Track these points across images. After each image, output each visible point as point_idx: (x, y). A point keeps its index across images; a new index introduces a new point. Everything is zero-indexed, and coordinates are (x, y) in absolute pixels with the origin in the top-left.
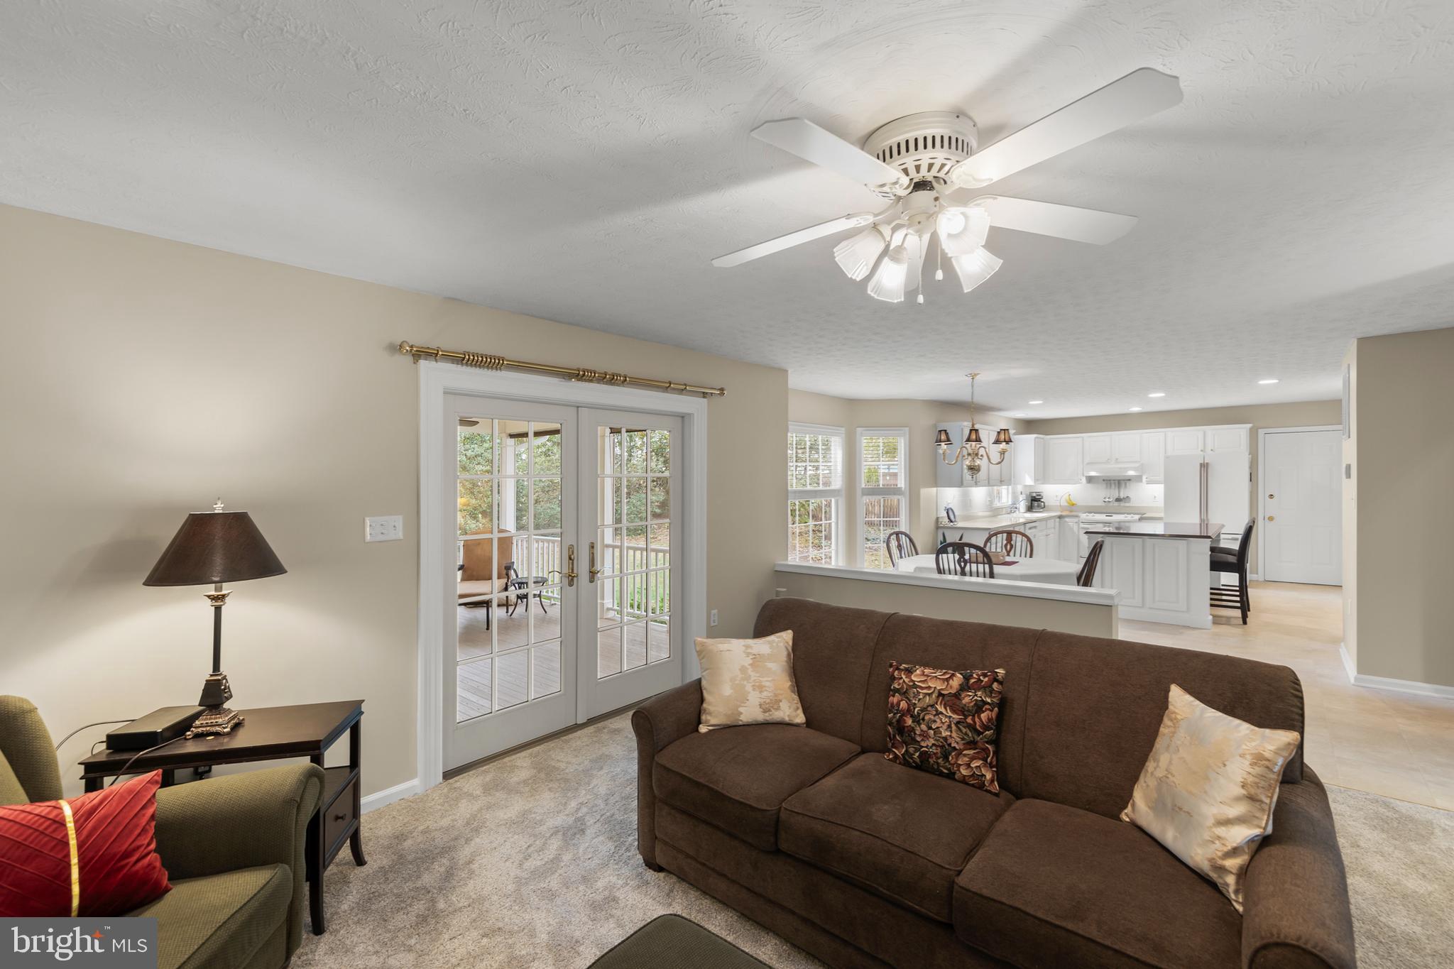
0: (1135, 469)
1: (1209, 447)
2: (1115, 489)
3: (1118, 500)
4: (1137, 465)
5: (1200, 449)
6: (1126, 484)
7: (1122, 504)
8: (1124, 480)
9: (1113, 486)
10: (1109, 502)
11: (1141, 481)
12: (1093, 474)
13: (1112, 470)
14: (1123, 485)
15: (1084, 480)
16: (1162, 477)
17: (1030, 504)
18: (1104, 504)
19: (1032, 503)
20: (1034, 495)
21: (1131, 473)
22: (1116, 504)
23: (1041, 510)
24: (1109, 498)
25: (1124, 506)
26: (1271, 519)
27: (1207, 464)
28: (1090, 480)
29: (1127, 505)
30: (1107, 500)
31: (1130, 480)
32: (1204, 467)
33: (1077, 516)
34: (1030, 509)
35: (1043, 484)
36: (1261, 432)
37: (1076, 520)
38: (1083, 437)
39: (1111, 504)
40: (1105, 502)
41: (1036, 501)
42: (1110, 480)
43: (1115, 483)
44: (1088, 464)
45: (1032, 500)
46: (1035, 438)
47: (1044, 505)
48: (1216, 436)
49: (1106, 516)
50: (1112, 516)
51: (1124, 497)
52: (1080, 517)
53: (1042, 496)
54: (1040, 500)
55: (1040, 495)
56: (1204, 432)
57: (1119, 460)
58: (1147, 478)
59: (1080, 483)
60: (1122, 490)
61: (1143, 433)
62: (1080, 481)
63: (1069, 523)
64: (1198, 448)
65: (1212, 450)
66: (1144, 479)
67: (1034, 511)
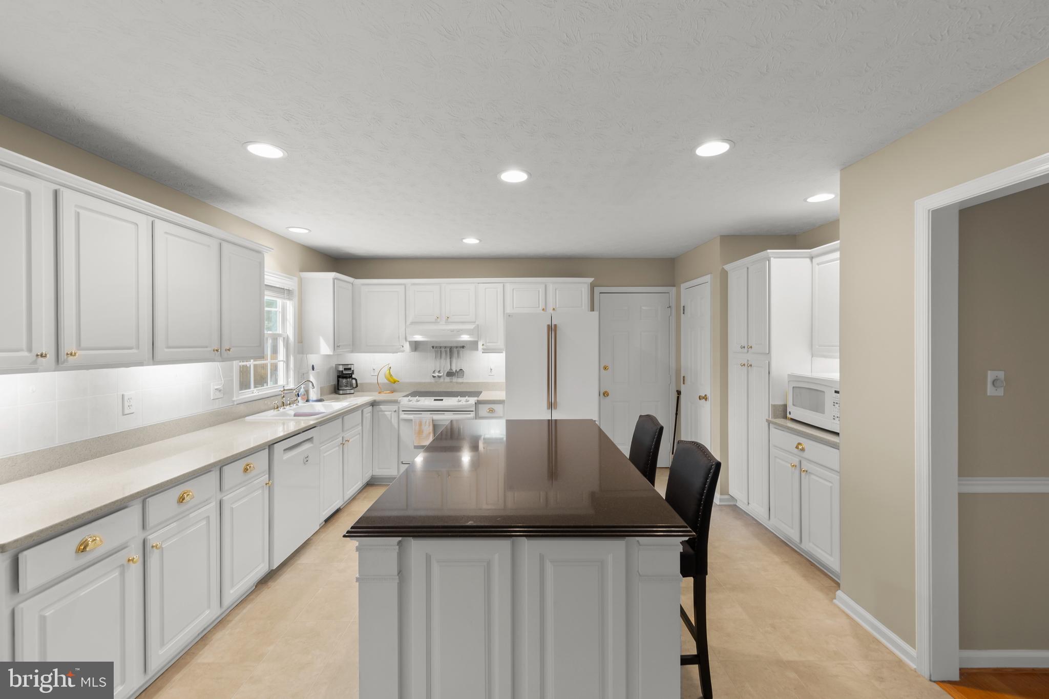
0: (469, 332)
1: (552, 306)
2: (446, 359)
3: (450, 374)
4: (472, 327)
5: (541, 308)
6: (458, 353)
7: (455, 380)
8: (457, 347)
9: (444, 355)
10: (439, 377)
11: (477, 349)
12: (418, 338)
13: (441, 332)
14: (455, 354)
15: (407, 346)
16: (501, 343)
17: (335, 382)
18: (433, 380)
19: (338, 381)
20: (341, 368)
21: (465, 338)
22: (448, 379)
23: (352, 391)
24: (439, 372)
25: (457, 383)
26: (606, 395)
27: (555, 326)
28: (416, 346)
29: (460, 380)
30: (437, 374)
31: (463, 347)
32: (552, 330)
33: (396, 402)
34: (337, 389)
35: (352, 352)
36: (597, 291)
37: (395, 407)
38: (405, 285)
39: (442, 380)
40: (434, 377)
41: (346, 378)
42: (441, 347)
43: (446, 351)
44: (413, 323)
45: (339, 377)
46: (334, 279)
47: (357, 386)
48: (557, 291)
49: (435, 400)
50: (442, 400)
51: (456, 371)
52: (400, 403)
53: (353, 371)
54: (350, 376)
55: (350, 369)
56: (546, 286)
57: (450, 320)
58: (483, 345)
59: (403, 351)
60: (454, 361)
61: (478, 283)
62: (402, 349)
63: (386, 413)
64: (539, 307)
65: (554, 309)
66: (480, 346)
67: (341, 392)
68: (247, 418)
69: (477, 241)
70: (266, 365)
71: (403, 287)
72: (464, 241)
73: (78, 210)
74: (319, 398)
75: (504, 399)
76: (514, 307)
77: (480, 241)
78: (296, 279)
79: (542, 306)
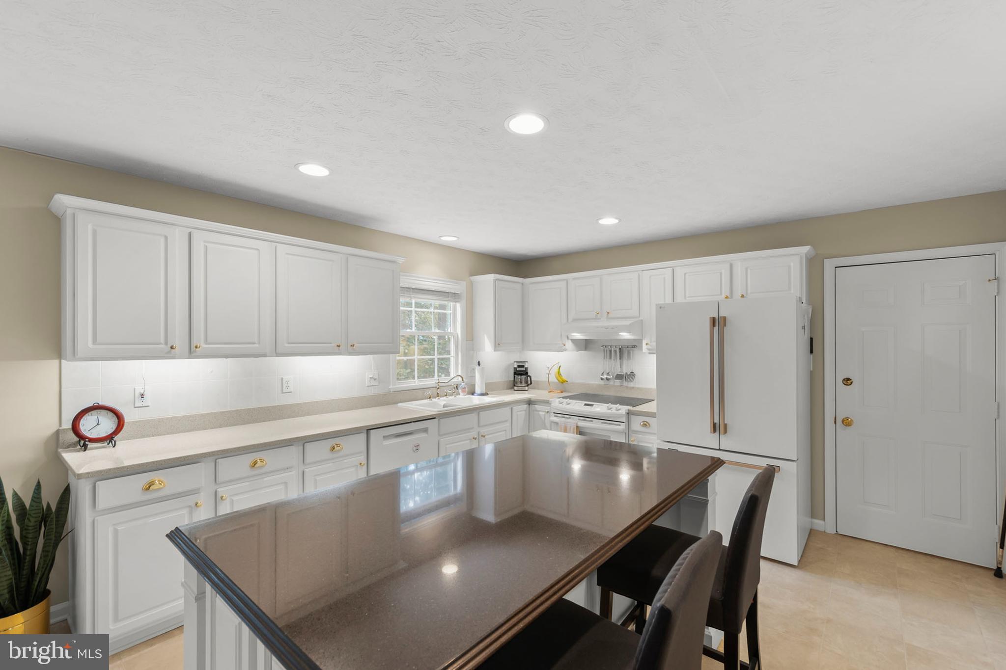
0: (628, 329)
1: (738, 291)
2: (615, 360)
3: (619, 377)
5: (724, 296)
6: (629, 353)
7: (625, 383)
8: (628, 347)
9: (613, 355)
10: (607, 379)
12: (578, 336)
13: (596, 330)
14: (625, 355)
15: (569, 345)
16: (655, 344)
17: (512, 378)
18: (602, 382)
19: (514, 377)
21: (625, 335)
22: (618, 382)
23: (526, 388)
24: (608, 374)
25: (627, 387)
26: (847, 423)
27: (725, 318)
28: (579, 345)
29: (631, 385)
30: (605, 376)
31: (634, 347)
32: (718, 323)
33: (548, 403)
34: (513, 385)
35: (526, 349)
36: (829, 264)
37: (547, 408)
38: (567, 280)
39: (611, 383)
40: (602, 379)
41: (521, 375)
42: (606, 346)
43: (616, 351)
44: (575, 320)
45: (515, 374)
46: (495, 280)
47: (531, 383)
48: (749, 271)
49: (586, 405)
50: (592, 405)
51: (626, 373)
52: (550, 404)
53: (527, 369)
54: (525, 373)
55: (523, 366)
56: (731, 266)
57: (610, 315)
58: (647, 344)
59: (566, 350)
60: (625, 362)
61: (643, 271)
62: (564, 347)
63: (541, 413)
64: (721, 294)
65: (743, 296)
66: (644, 347)
67: (516, 388)
68: (399, 404)
69: (617, 221)
70: (413, 361)
71: (565, 282)
72: (601, 222)
73: (206, 244)
74: (484, 392)
75: (656, 411)
76: (687, 295)
77: (620, 220)
78: (464, 283)
79: (726, 291)
